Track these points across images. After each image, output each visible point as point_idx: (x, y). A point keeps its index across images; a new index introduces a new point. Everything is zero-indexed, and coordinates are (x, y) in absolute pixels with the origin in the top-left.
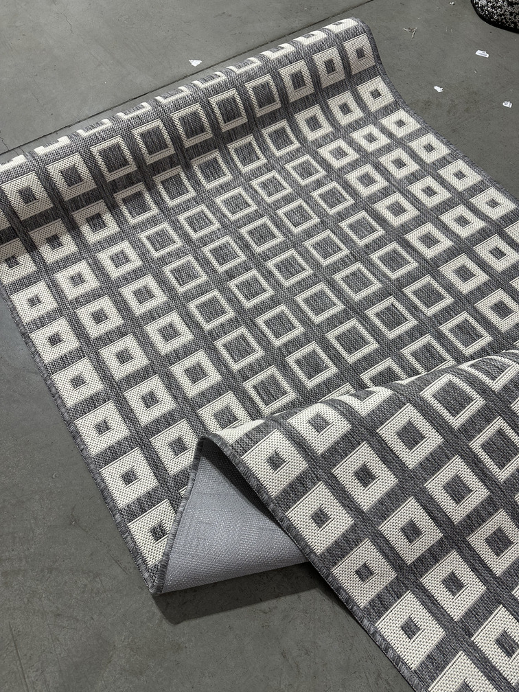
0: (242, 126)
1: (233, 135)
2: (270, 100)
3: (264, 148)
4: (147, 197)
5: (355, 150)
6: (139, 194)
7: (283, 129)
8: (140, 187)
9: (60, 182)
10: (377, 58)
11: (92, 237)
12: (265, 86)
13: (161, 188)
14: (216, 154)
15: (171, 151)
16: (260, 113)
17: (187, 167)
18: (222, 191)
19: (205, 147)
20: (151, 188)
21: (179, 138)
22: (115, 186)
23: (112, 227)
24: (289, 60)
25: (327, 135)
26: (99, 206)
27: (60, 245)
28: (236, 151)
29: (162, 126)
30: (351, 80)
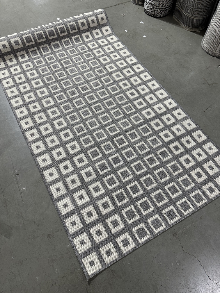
0: (66, 35)
1: (63, 37)
2: (74, 29)
3: (72, 42)
4: (37, 51)
5: (98, 44)
6: (35, 50)
7: (78, 37)
8: (36, 48)
9: (13, 44)
10: (108, 20)
11: (21, 60)
12: (73, 25)
13: (41, 49)
14: (58, 42)
15: (45, 40)
16: (71, 32)
17: (49, 45)
18: (58, 52)
19: (55, 40)
20: (39, 49)
21: (47, 36)
22: (29, 47)
23: (27, 58)
24: (81, 19)
25: (91, 40)
26: (24, 52)
27: (12, 61)
28: (64, 42)
29: (42, 32)
30: (100, 26)
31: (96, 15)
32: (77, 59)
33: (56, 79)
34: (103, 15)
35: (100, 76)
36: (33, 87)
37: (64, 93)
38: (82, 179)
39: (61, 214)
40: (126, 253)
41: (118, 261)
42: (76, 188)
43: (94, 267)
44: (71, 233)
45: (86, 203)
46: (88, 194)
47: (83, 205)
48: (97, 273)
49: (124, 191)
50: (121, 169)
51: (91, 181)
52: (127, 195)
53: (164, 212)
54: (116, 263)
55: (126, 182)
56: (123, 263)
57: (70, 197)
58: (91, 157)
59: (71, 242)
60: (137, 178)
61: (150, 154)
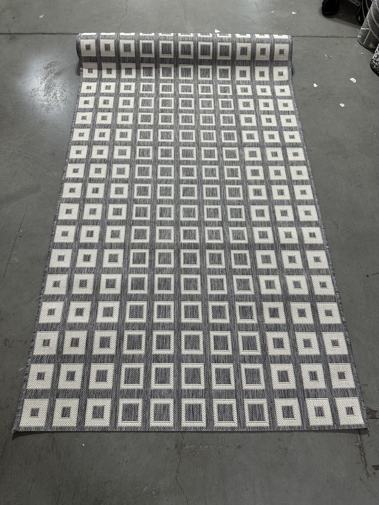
0: (209, 60)
1: (202, 62)
2: (227, 54)
3: (214, 74)
4: (154, 70)
5: (252, 91)
6: (151, 68)
7: (227, 70)
8: (153, 65)
9: (122, 48)
11: (124, 75)
12: (227, 47)
13: (161, 70)
14: (192, 67)
15: (172, 56)
16: (219, 58)
17: (176, 67)
18: (184, 82)
19: (188, 62)
20: (157, 68)
21: (178, 52)
22: (143, 60)
23: (133, 76)
24: (244, 41)
25: (246, 81)
26: (133, 65)
27: (111, 73)
28: (201, 69)
29: (173, 44)
30: (272, 62)
31: (273, 43)
32: (206, 104)
33: (154, 123)
34: (286, 47)
35: (224, 143)
36: (116, 122)
37: (153, 149)
38: (97, 287)
39: (38, 320)
40: (90, 428)
41: (72, 432)
42: (82, 295)
43: (35, 419)
44: (34, 354)
45: (80, 324)
46: (91, 313)
47: (75, 324)
48: (33, 430)
49: (145, 335)
50: (163, 300)
51: (109, 295)
52: (146, 345)
53: (185, 402)
54: (66, 432)
55: (158, 324)
56: (76, 439)
57: (65, 304)
58: (131, 262)
59: (27, 366)
60: (178, 327)
61: (222, 300)
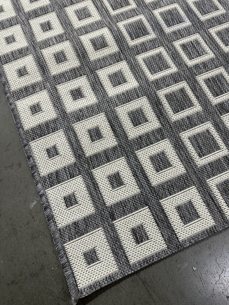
38: (82, 54)
42: (67, 72)
43: (95, 267)
44: (42, 174)
45: (87, 108)
46: (94, 89)
47: (81, 110)
49: (188, 87)
50: (183, 36)
51: (104, 59)
56: (178, 266)
57: (49, 91)
59: (41, 196)
